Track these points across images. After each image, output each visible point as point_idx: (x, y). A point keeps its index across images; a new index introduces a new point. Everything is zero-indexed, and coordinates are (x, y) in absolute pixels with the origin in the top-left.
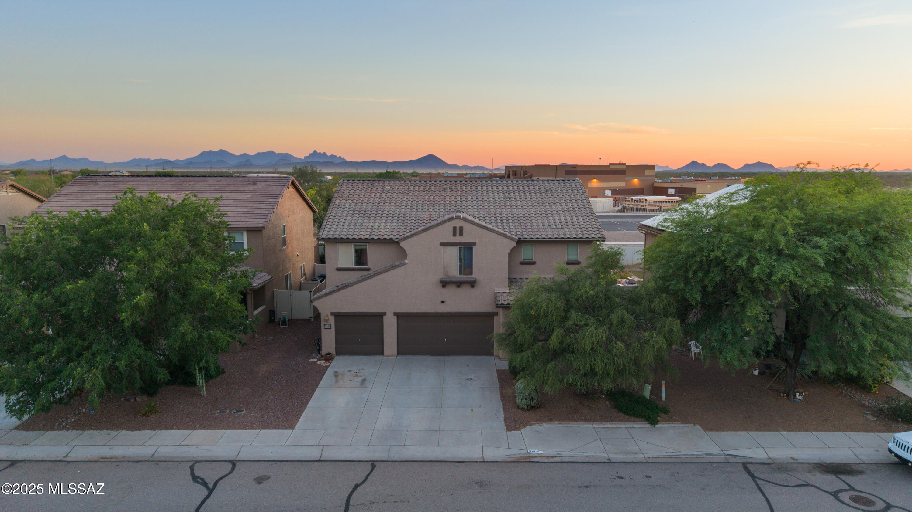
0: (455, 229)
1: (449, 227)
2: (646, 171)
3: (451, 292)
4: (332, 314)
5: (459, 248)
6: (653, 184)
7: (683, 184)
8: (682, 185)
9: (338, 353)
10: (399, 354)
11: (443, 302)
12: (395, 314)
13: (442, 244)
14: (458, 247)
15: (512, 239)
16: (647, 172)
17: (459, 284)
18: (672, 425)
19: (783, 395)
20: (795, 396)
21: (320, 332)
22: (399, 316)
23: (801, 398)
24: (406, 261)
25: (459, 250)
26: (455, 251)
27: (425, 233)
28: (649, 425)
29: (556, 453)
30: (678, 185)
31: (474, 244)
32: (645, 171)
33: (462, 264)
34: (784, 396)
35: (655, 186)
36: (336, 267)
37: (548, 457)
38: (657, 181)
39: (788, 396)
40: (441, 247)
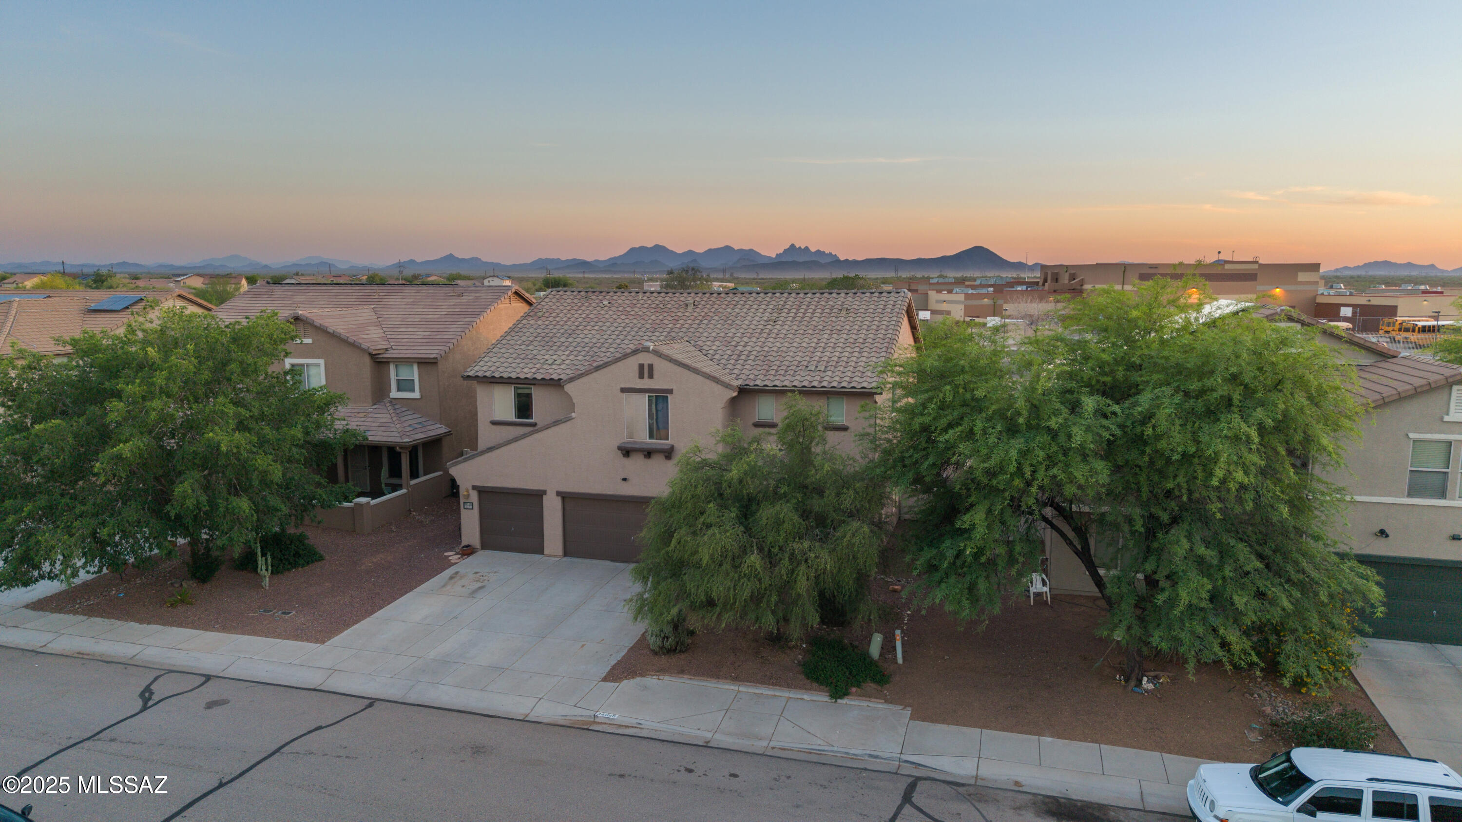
0: (641, 367)
1: (633, 363)
2: (1300, 274)
3: (636, 464)
4: (474, 488)
5: (649, 396)
6: (1315, 298)
7: (1370, 298)
8: (1369, 301)
9: (485, 546)
10: (566, 554)
11: (625, 479)
12: (559, 493)
13: (623, 390)
14: (647, 395)
15: (727, 386)
16: (1302, 277)
17: (648, 453)
18: (865, 704)
19: (1120, 677)
20: (1141, 681)
21: (459, 514)
22: (565, 497)
23: (1150, 686)
24: (573, 415)
25: (649, 400)
26: (643, 401)
27: (599, 372)
28: (827, 699)
29: (635, 721)
30: (1362, 301)
31: (670, 391)
32: (1297, 275)
33: (653, 423)
34: (1121, 680)
35: (1317, 301)
36: (491, 419)
37: (620, 726)
38: (1325, 293)
39: (1127, 680)
40: (622, 394)
